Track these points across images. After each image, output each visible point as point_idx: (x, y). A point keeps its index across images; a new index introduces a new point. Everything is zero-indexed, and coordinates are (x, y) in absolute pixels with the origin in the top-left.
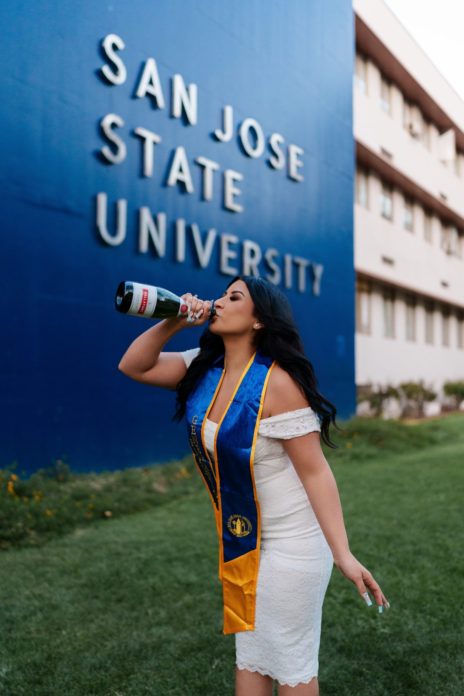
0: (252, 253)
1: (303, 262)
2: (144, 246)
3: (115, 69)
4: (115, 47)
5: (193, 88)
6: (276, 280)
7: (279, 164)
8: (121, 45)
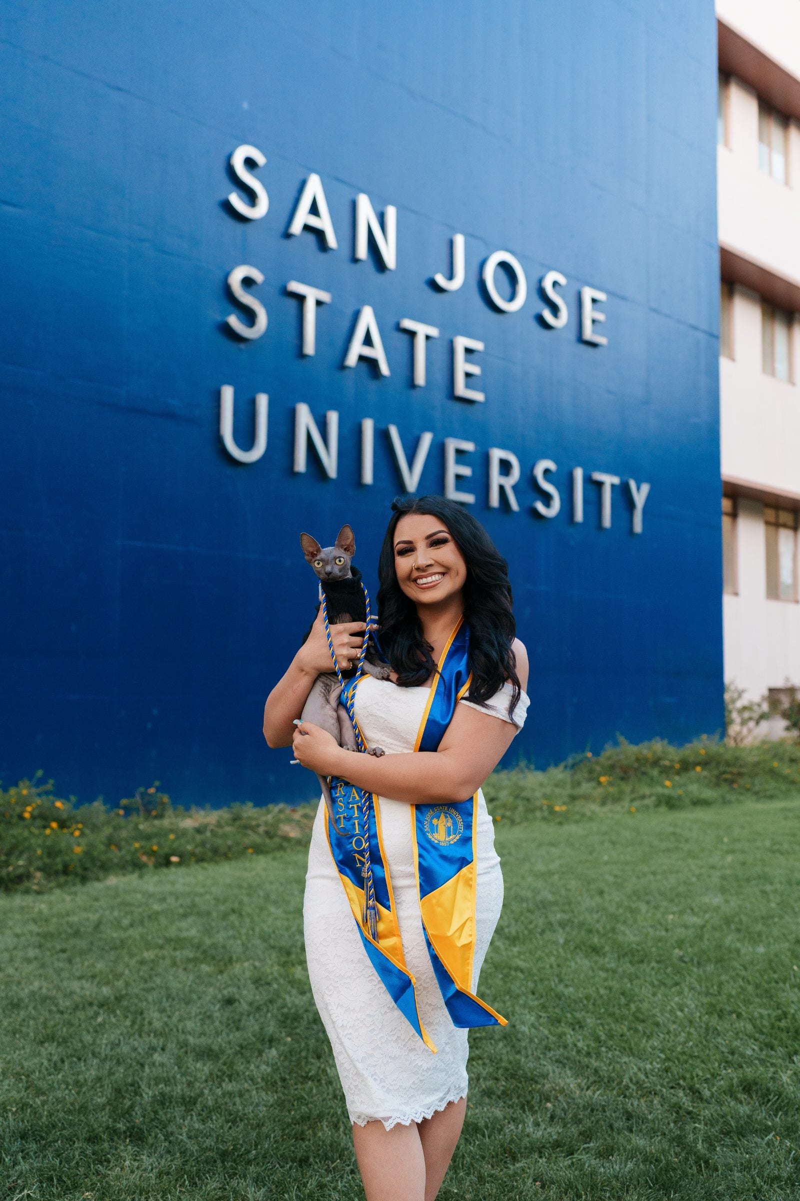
0: (505, 467)
1: (609, 480)
2: (301, 464)
3: (251, 197)
4: (250, 163)
5: (391, 213)
6: (552, 511)
7: (561, 321)
8: (260, 159)
